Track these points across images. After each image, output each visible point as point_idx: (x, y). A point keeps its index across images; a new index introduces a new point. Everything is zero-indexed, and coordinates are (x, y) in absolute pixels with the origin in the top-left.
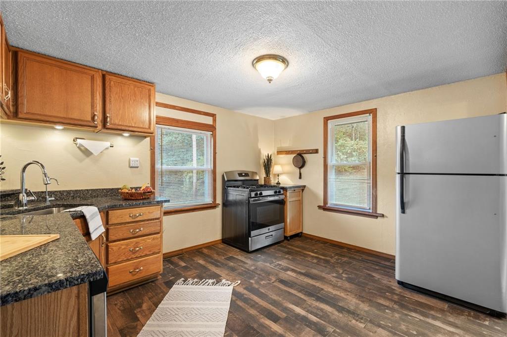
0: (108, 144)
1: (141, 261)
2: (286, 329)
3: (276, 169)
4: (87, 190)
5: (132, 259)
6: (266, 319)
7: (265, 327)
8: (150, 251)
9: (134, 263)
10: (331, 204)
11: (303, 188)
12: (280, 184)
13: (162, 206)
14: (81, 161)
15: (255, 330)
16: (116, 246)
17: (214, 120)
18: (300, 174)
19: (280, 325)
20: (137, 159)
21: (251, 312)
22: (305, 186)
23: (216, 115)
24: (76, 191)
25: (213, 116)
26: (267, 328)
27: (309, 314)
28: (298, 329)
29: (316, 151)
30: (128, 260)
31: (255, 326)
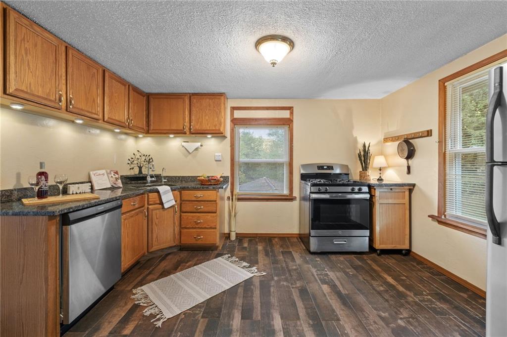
0: (199, 144)
1: (202, 231)
3: (377, 161)
4: (189, 177)
5: (195, 228)
8: (208, 226)
9: (197, 231)
10: (453, 216)
11: (411, 188)
12: (382, 180)
13: (218, 192)
14: (186, 157)
16: (185, 216)
17: (292, 113)
18: (409, 168)
19: (243, 323)
20: (220, 154)
22: (414, 185)
23: (293, 107)
24: (183, 177)
25: (290, 108)
27: (282, 333)
29: (429, 133)
30: (193, 228)
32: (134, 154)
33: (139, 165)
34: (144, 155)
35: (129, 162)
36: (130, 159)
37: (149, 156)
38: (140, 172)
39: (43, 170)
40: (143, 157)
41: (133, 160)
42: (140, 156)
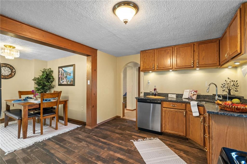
2: (113, 156)
6: (123, 158)
7: (123, 154)
15: (127, 153)
19: (116, 157)
21: (132, 160)
26: (122, 154)
28: (108, 156)
31: (127, 154)
32: (226, 81)
33: (229, 89)
34: (233, 81)
35: (222, 86)
36: (223, 84)
37: (237, 81)
38: (229, 93)
39: (155, 88)
40: (232, 82)
41: (225, 84)
42: (230, 82)
